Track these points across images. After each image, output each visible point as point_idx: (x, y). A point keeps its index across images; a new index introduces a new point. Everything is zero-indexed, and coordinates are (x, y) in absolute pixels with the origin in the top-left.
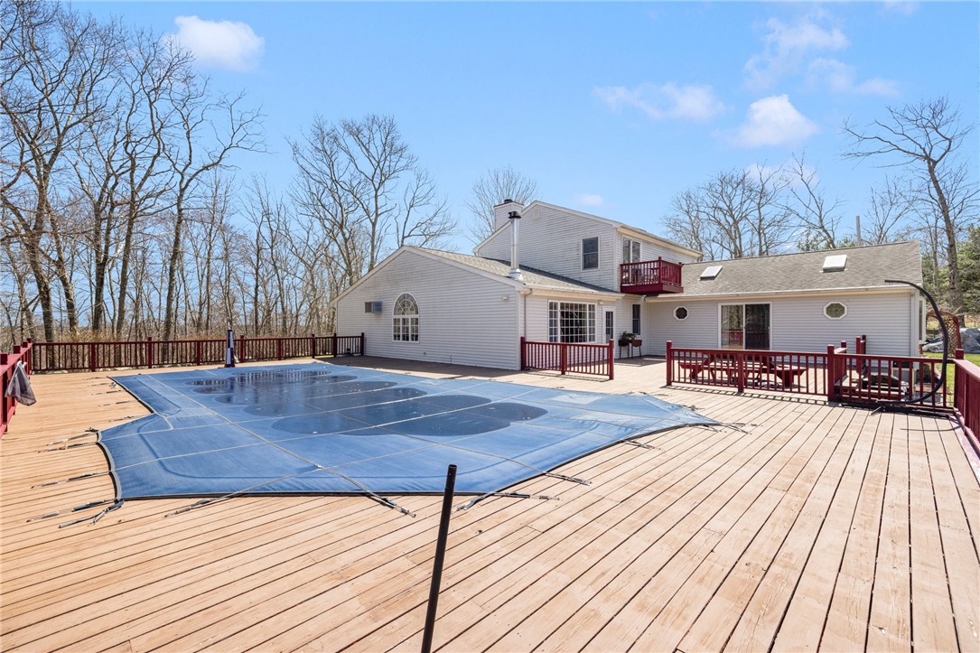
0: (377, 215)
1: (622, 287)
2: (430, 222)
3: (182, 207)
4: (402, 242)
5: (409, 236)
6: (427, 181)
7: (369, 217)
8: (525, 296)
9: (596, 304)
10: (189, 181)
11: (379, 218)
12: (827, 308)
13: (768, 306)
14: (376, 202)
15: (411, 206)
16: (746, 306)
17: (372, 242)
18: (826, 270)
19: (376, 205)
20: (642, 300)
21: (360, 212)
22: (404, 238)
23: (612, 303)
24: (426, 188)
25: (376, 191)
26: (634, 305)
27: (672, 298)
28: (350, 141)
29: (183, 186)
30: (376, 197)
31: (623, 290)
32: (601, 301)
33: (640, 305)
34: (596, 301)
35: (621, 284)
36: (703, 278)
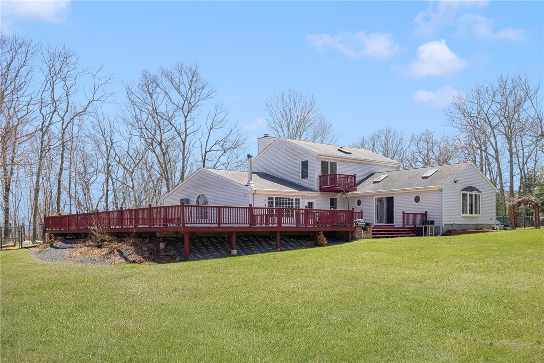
0: (186, 135)
1: (320, 188)
2: (225, 140)
3: (65, 140)
4: (205, 156)
5: (210, 151)
6: (222, 110)
7: (180, 136)
8: (254, 194)
9: (300, 198)
10: (68, 124)
11: (188, 137)
12: (414, 198)
13: (393, 197)
14: (186, 126)
15: (211, 129)
16: (385, 197)
17: (183, 154)
18: (423, 178)
19: (186, 128)
20: (338, 196)
21: (173, 132)
22: (206, 152)
23: (313, 197)
24: (222, 116)
25: (186, 117)
26: (331, 199)
27: (353, 194)
28: (165, 82)
29: (64, 127)
30: (185, 121)
31: (321, 190)
32: (304, 196)
33: (336, 199)
34: (300, 196)
35: (320, 187)
36: (374, 182)
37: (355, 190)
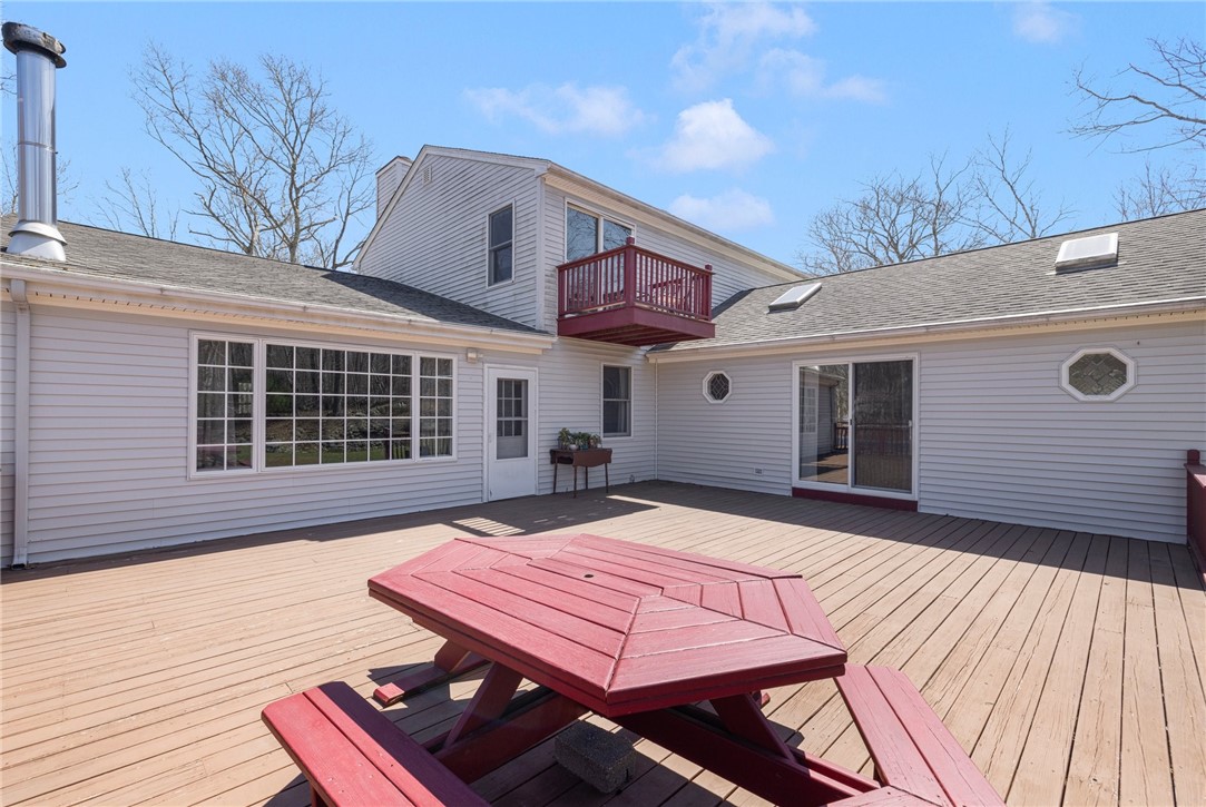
1: (561, 320)
9: (455, 359)
12: (1072, 368)
13: (909, 364)
16: (856, 366)
18: (1063, 269)
20: (635, 359)
23: (528, 359)
26: (606, 371)
27: (696, 351)
31: (566, 328)
32: (476, 350)
33: (627, 370)
34: (452, 350)
35: (561, 314)
36: (774, 309)
37: (709, 332)
